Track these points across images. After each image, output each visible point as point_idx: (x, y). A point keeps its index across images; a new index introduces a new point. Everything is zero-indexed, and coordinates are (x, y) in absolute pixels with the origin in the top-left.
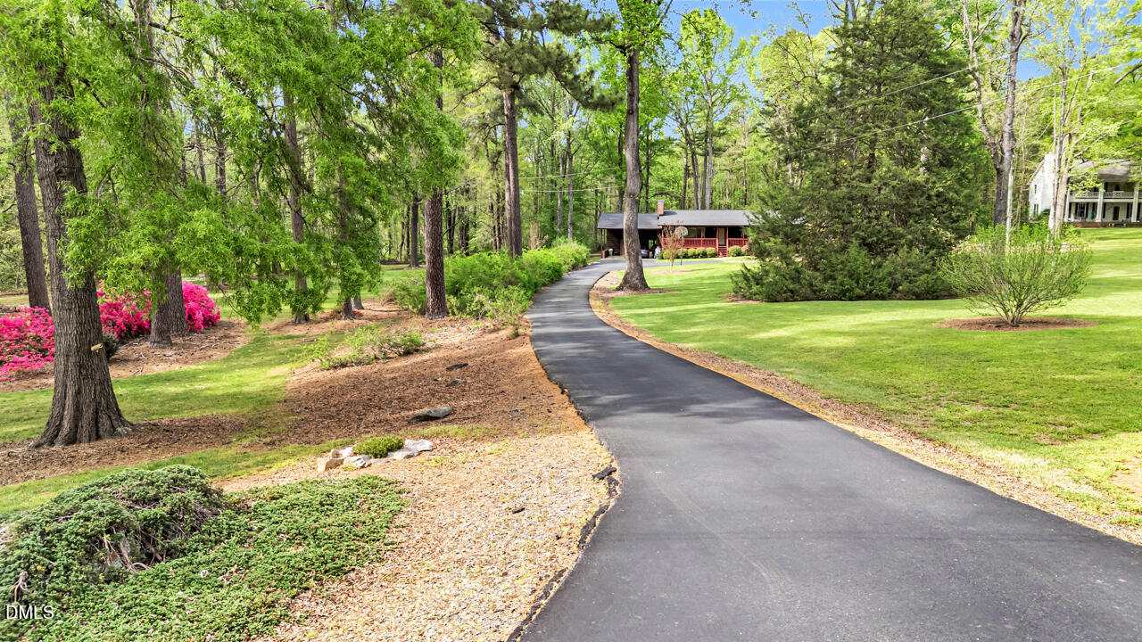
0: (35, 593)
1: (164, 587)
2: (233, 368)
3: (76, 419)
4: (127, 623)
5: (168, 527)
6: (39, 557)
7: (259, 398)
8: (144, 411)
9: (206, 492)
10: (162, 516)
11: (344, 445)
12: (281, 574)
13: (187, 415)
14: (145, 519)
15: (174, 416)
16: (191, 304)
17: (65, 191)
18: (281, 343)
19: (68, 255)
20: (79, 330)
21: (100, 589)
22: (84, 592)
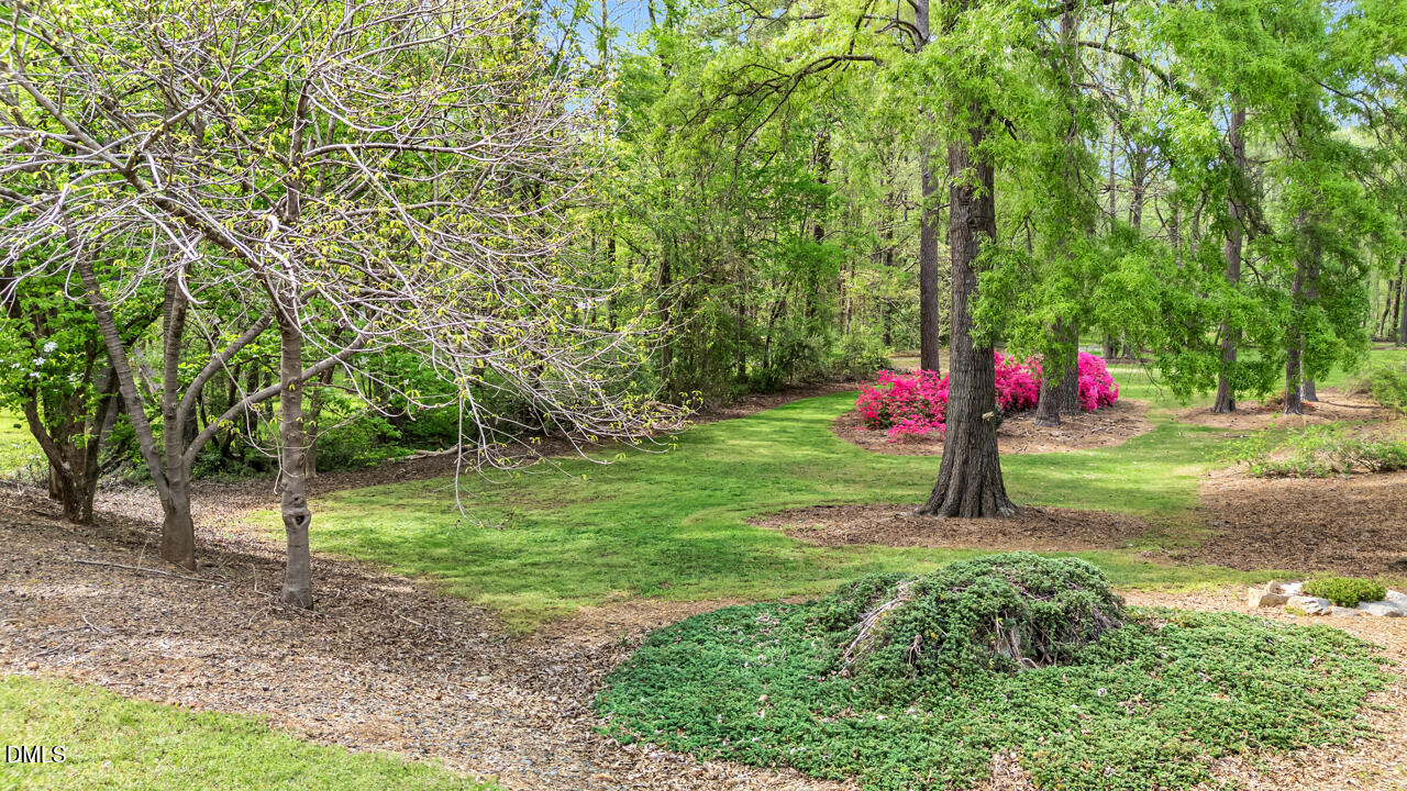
0: (928, 660)
1: (1056, 694)
2: (1129, 460)
3: (961, 490)
4: (1016, 721)
5: (1061, 626)
6: (933, 624)
7: (1163, 501)
8: (1026, 494)
9: (1107, 598)
10: (1056, 613)
11: (1289, 580)
12: (1201, 722)
13: (1075, 506)
14: (1038, 611)
15: (1059, 505)
16: (1086, 378)
17: (980, 242)
18: (1192, 435)
19: (977, 312)
20: (973, 394)
21: (990, 676)
22: (973, 674)
